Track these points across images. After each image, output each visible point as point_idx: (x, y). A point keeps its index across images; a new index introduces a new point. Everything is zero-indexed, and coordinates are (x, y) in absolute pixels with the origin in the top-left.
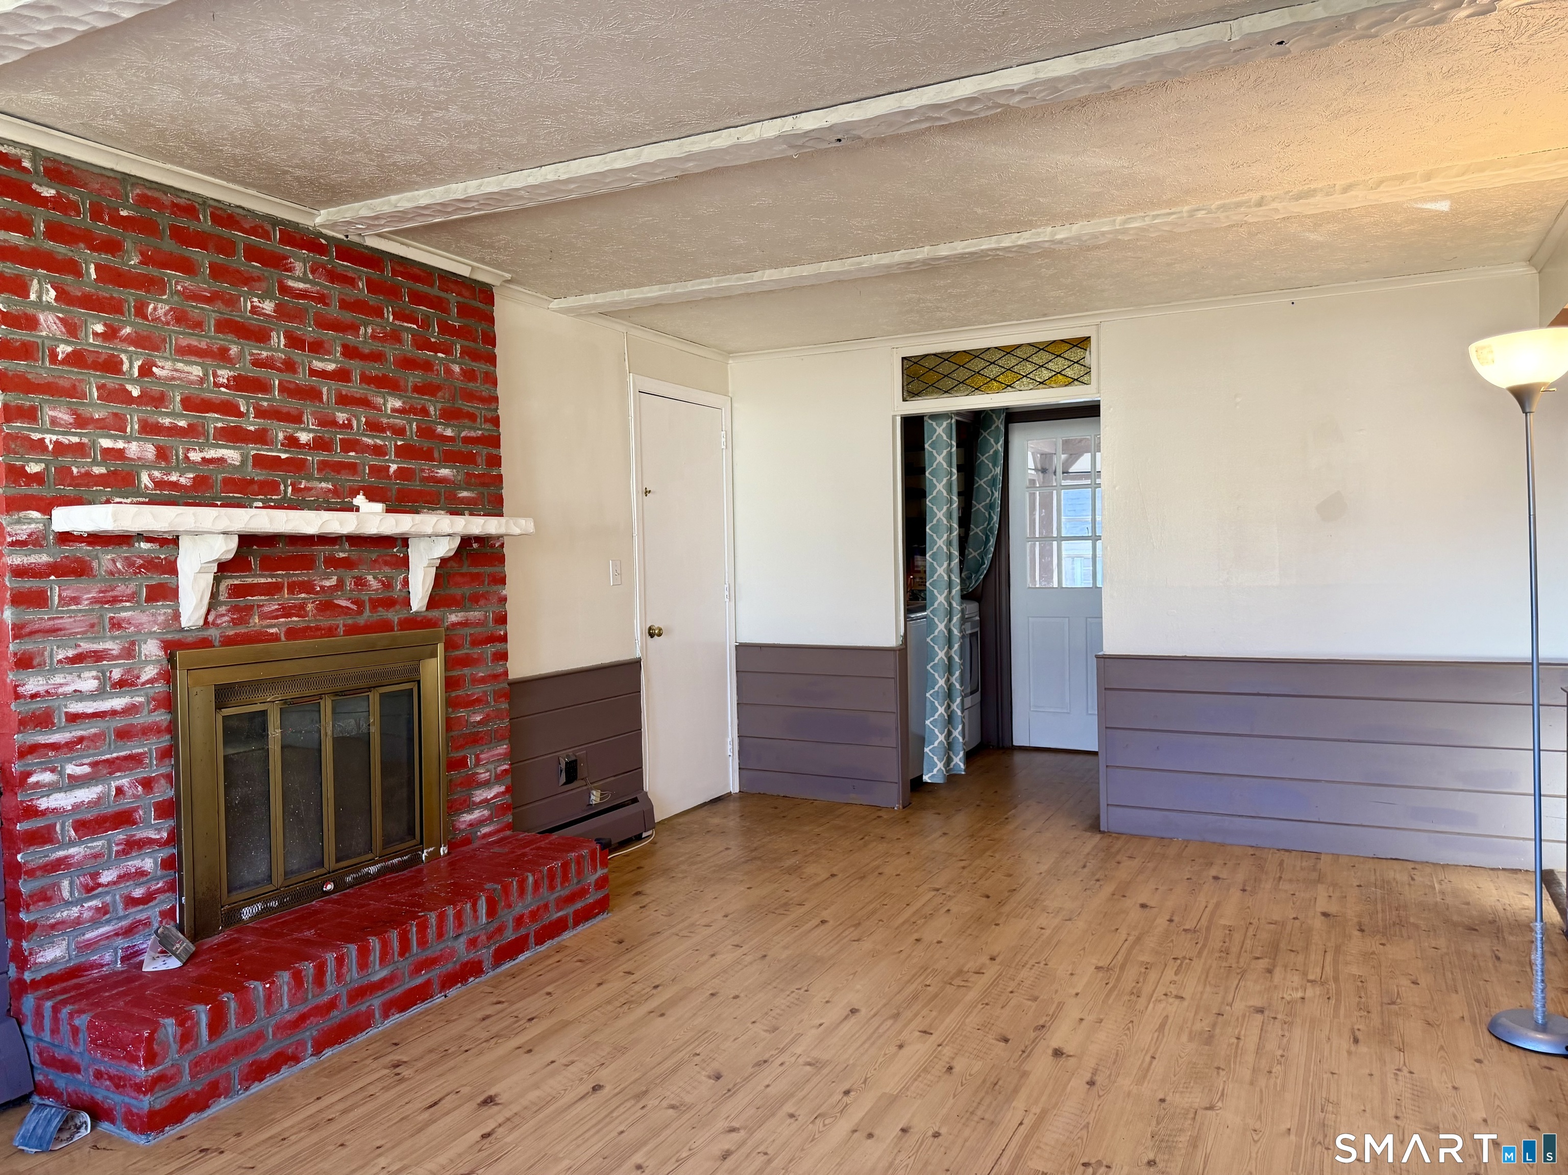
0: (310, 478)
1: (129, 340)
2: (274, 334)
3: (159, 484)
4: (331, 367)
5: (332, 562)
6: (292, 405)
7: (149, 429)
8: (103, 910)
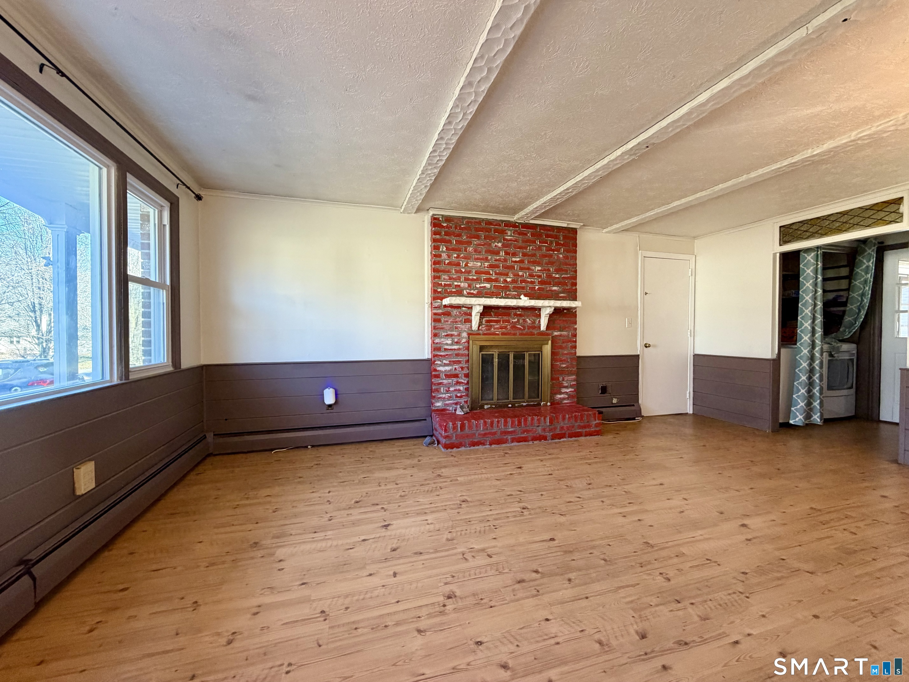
0: (510, 291)
1: (463, 258)
2: (501, 252)
3: (468, 293)
4: (518, 259)
5: (516, 315)
6: (506, 271)
7: (466, 279)
8: (450, 397)
